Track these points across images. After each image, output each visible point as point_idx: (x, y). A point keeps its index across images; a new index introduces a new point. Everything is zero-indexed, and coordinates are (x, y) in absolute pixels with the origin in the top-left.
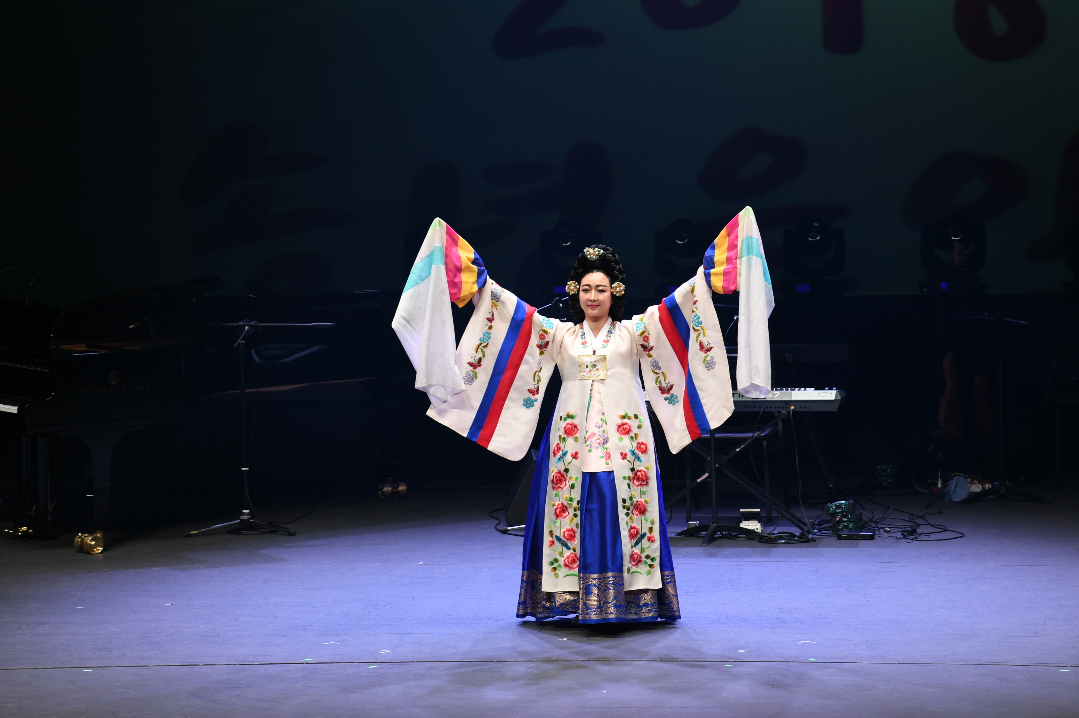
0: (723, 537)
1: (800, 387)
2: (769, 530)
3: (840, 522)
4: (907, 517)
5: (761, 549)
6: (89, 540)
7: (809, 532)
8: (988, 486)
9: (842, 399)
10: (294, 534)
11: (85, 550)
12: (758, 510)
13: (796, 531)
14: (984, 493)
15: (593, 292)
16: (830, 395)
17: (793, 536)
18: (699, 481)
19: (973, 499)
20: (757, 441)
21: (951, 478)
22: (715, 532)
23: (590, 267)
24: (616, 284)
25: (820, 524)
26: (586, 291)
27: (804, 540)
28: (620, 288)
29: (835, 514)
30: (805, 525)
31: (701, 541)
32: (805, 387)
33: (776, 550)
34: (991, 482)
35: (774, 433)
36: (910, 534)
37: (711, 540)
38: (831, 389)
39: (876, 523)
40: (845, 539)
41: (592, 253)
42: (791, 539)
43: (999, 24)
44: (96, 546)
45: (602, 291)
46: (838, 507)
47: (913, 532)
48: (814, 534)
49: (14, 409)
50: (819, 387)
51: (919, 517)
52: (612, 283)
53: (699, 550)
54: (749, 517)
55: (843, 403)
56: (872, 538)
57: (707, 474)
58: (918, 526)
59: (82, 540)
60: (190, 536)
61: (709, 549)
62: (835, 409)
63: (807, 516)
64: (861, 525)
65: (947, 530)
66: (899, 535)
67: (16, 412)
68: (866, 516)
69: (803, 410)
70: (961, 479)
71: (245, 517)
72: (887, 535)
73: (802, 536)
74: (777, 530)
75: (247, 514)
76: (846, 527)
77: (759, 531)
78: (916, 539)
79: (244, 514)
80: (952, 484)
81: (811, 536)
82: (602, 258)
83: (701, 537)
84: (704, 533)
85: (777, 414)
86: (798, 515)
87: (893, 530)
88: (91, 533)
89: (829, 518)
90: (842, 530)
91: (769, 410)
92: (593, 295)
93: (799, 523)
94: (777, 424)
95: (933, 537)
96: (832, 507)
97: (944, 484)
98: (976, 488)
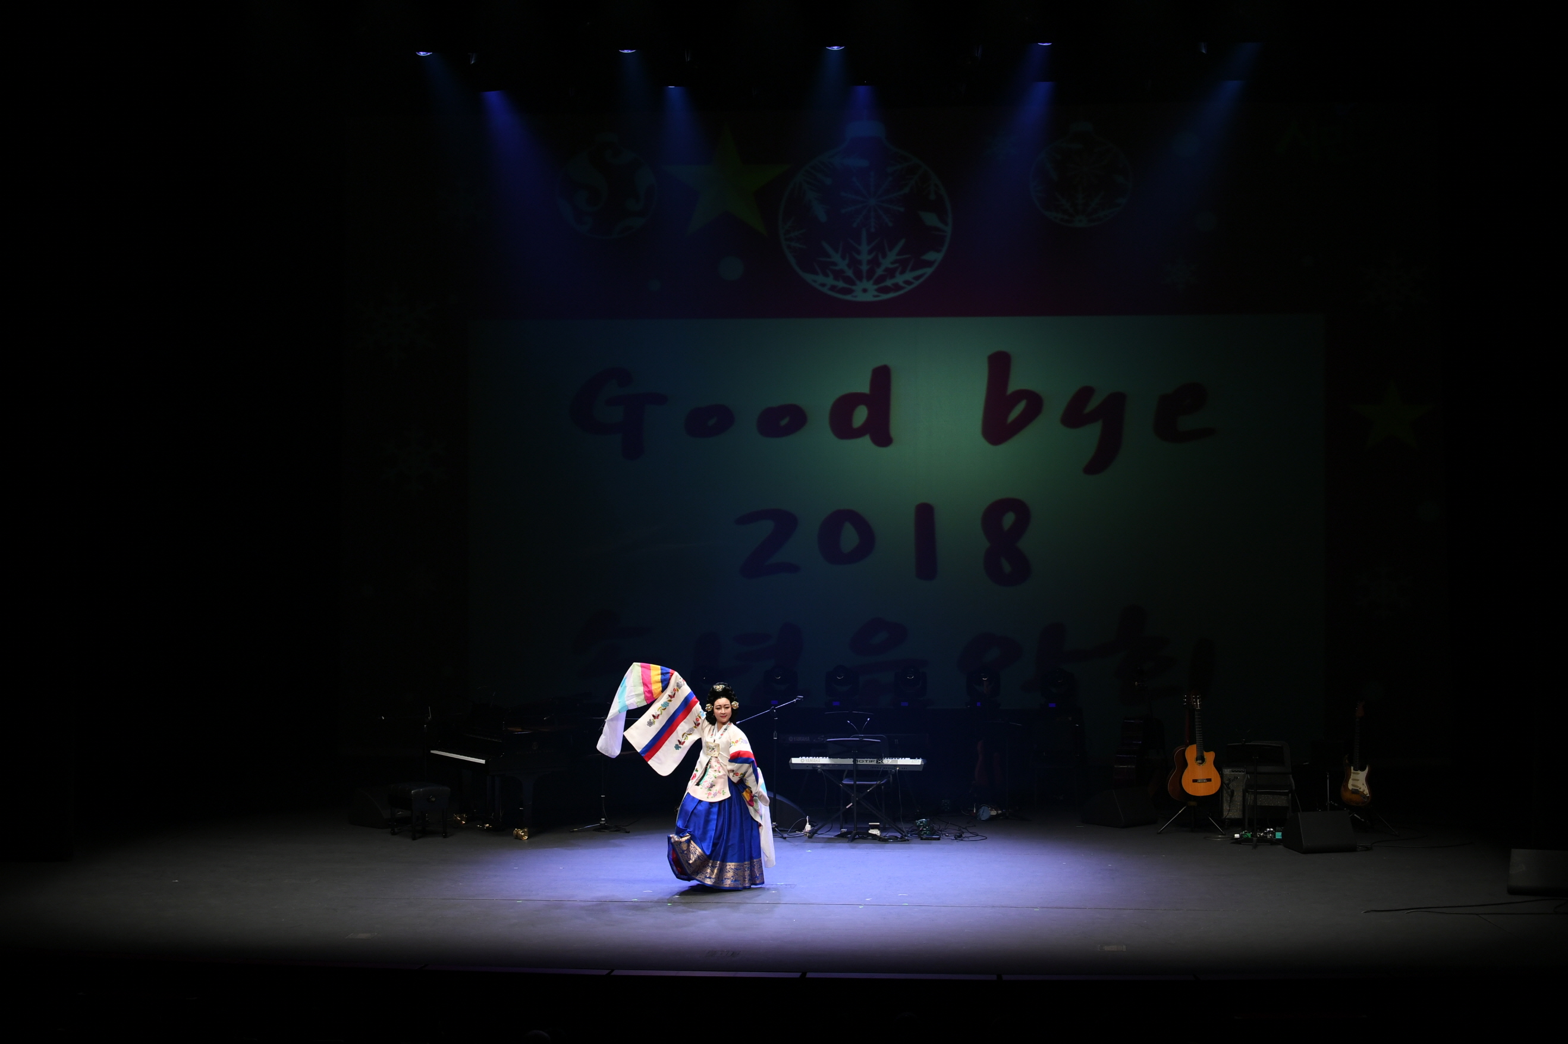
0: (859, 838)
1: (902, 757)
2: (884, 834)
3: (922, 830)
4: (957, 828)
5: (880, 845)
6: (521, 833)
7: (906, 836)
8: (1000, 812)
9: (924, 764)
10: (629, 832)
11: (519, 838)
12: (879, 824)
13: (899, 835)
14: (998, 815)
15: (723, 709)
16: (918, 762)
17: (897, 837)
18: (847, 807)
19: (992, 819)
20: (879, 786)
21: (981, 807)
22: (855, 835)
23: (719, 695)
24: (733, 703)
25: (911, 831)
26: (718, 709)
27: (903, 840)
28: (736, 704)
29: (919, 826)
30: (904, 832)
31: (847, 840)
32: (905, 757)
33: (888, 845)
34: (1001, 810)
35: (888, 782)
36: (959, 837)
37: (853, 840)
38: (919, 758)
39: (941, 831)
40: (925, 839)
41: (719, 687)
42: (896, 840)
43: (1007, 567)
44: (524, 835)
45: (728, 708)
46: (921, 822)
47: (960, 836)
48: (908, 837)
49: (483, 762)
50: (912, 758)
51: (964, 828)
52: (731, 702)
53: (847, 845)
54: (874, 827)
55: (924, 766)
56: (939, 839)
57: (851, 804)
58: (963, 833)
59: (517, 832)
60: (574, 831)
61: (852, 844)
62: (921, 769)
63: (905, 827)
64: (933, 832)
65: (978, 835)
66: (953, 838)
67: (484, 763)
68: (936, 827)
69: (903, 770)
70: (986, 808)
71: (602, 822)
72: (947, 837)
73: (902, 838)
74: (889, 834)
75: (604, 821)
76: (925, 833)
77: (879, 835)
78: (962, 840)
79: (602, 821)
80: (981, 811)
81: (906, 838)
82: (724, 689)
83: (848, 838)
84: (849, 836)
85: (889, 772)
86: (900, 826)
87: (950, 835)
88: (522, 828)
89: (916, 828)
90: (923, 835)
91: (885, 769)
92: (723, 711)
93: (900, 831)
94: (889, 777)
95: (971, 839)
96: (918, 822)
97: (977, 811)
98: (994, 813)
